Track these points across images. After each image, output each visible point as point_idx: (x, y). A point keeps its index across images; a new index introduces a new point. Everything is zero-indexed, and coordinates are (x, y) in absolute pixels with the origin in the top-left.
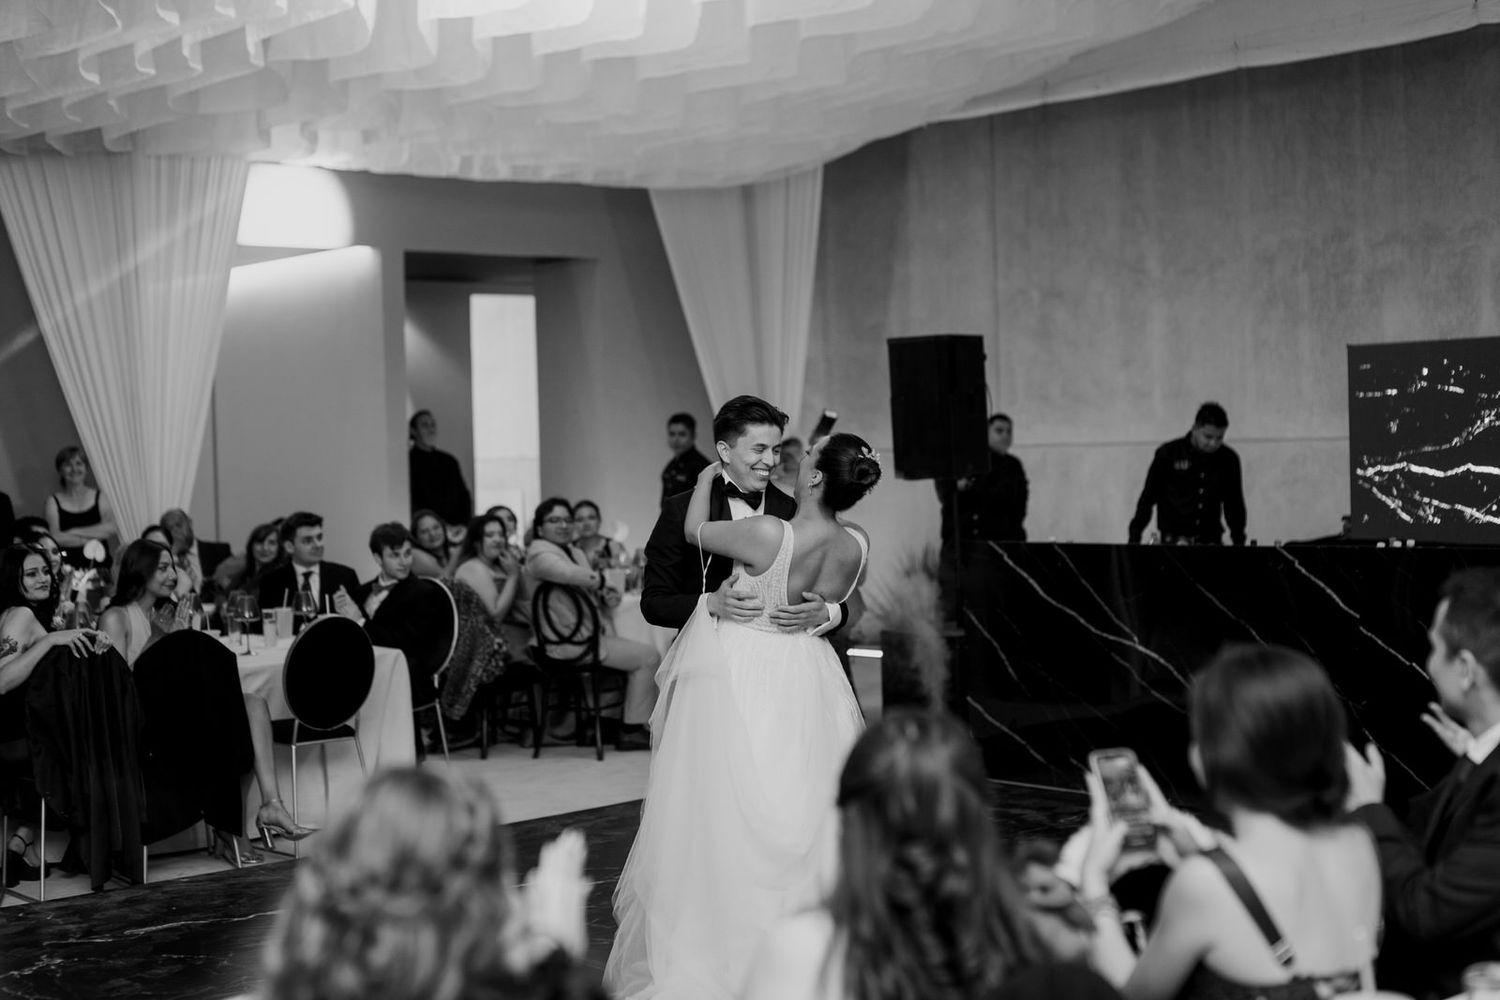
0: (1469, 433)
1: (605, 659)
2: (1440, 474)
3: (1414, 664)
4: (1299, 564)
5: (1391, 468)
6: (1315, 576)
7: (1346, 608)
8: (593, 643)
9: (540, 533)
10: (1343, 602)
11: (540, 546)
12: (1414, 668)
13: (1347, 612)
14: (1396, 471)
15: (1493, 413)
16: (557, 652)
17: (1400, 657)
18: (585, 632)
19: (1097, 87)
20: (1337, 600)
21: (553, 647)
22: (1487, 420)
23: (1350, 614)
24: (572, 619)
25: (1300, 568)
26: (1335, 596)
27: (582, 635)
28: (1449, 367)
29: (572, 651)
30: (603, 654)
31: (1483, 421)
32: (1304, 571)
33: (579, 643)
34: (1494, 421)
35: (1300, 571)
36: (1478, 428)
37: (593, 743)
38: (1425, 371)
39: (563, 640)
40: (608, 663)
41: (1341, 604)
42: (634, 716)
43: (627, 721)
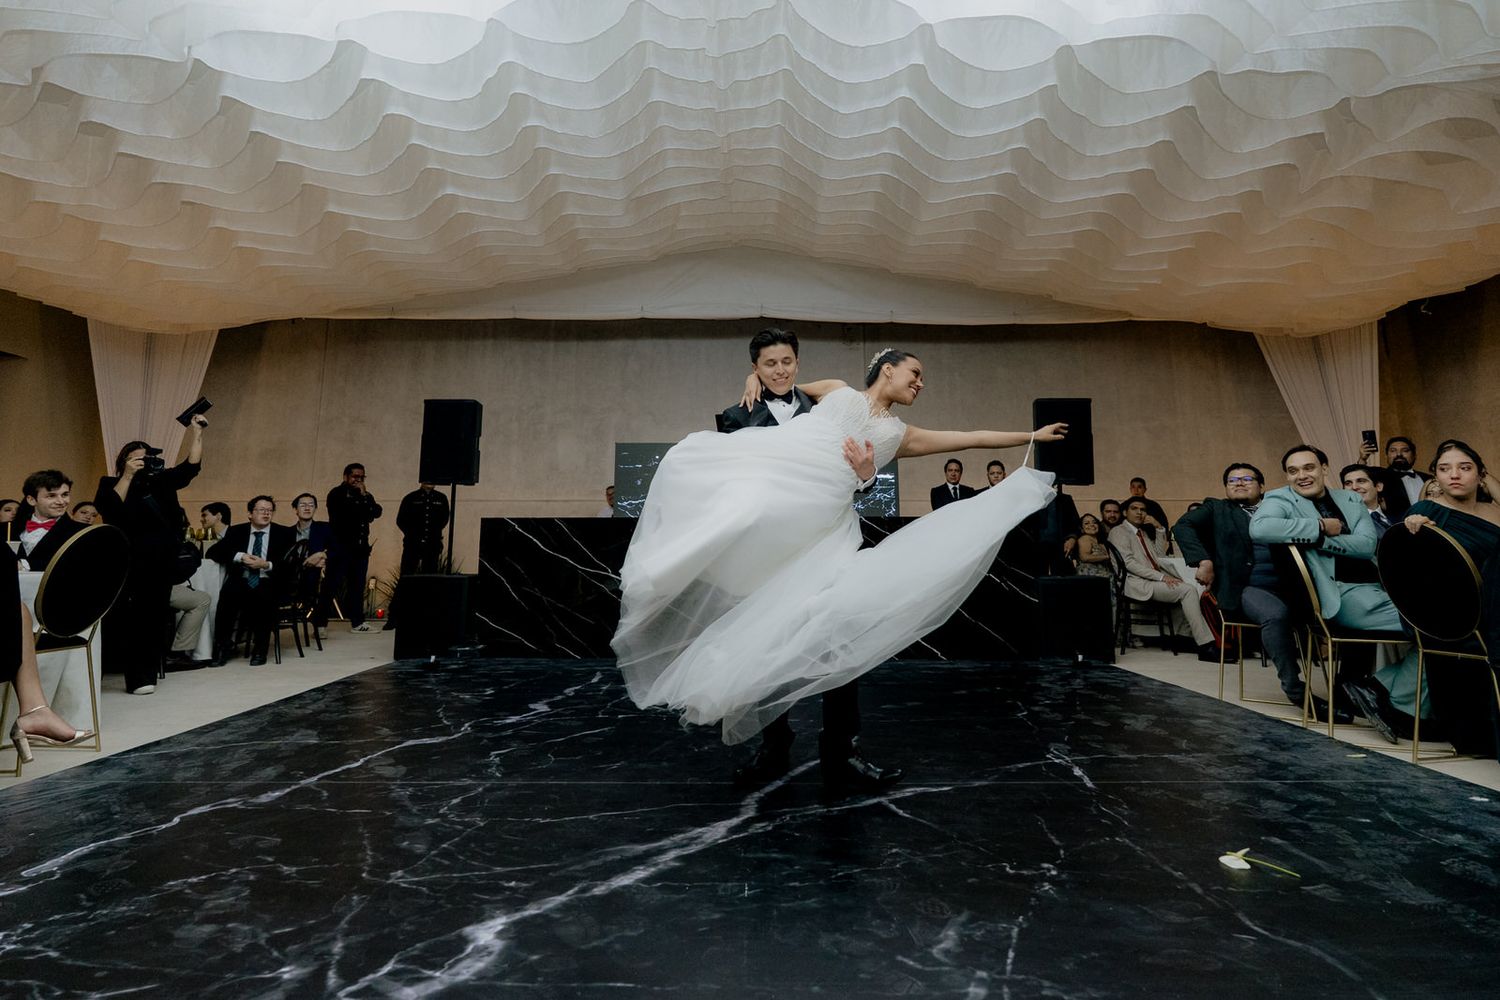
42: (181, 645)
43: (173, 649)
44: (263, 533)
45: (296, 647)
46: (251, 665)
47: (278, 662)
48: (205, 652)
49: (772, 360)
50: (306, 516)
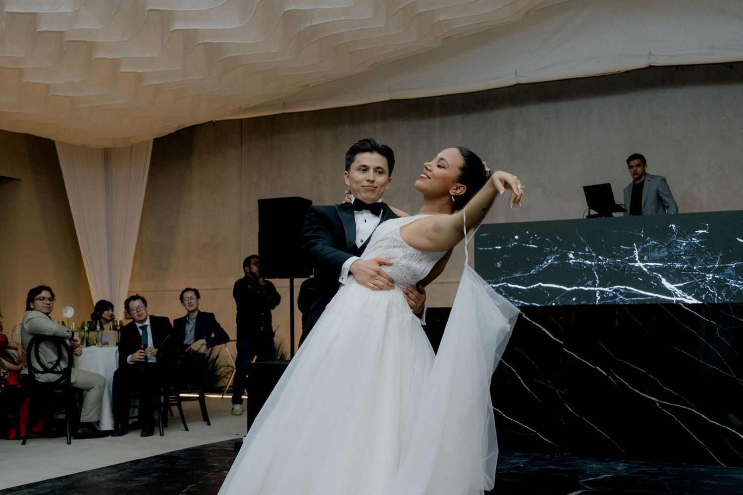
0: (540, 267)
1: (74, 383)
2: (525, 288)
3: (597, 367)
4: (526, 315)
5: (498, 285)
6: (535, 322)
7: (555, 339)
8: (67, 373)
9: (32, 307)
10: (552, 335)
11: (32, 314)
12: (597, 369)
13: (555, 340)
14: (500, 286)
15: (553, 258)
16: (42, 378)
17: (588, 363)
18: (63, 365)
19: (314, 106)
20: (549, 334)
21: (40, 375)
22: (550, 261)
23: (557, 341)
24: (55, 358)
25: (526, 317)
26: (547, 332)
27: (61, 368)
28: (529, 235)
29: (52, 377)
30: (73, 380)
31: (547, 262)
32: (528, 319)
33: (58, 373)
34: (553, 261)
35: (526, 319)
36: (545, 265)
37: (65, 435)
38: (517, 237)
39: (46, 370)
40: (76, 385)
41: (552, 336)
42: (87, 417)
43: (82, 420)
44: (147, 325)
45: (181, 421)
46: (142, 436)
47: (162, 434)
48: (107, 424)
49: (364, 166)
50: (191, 309)
